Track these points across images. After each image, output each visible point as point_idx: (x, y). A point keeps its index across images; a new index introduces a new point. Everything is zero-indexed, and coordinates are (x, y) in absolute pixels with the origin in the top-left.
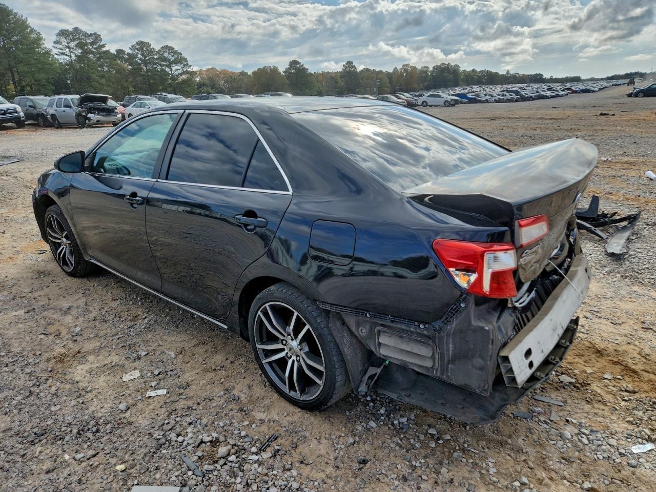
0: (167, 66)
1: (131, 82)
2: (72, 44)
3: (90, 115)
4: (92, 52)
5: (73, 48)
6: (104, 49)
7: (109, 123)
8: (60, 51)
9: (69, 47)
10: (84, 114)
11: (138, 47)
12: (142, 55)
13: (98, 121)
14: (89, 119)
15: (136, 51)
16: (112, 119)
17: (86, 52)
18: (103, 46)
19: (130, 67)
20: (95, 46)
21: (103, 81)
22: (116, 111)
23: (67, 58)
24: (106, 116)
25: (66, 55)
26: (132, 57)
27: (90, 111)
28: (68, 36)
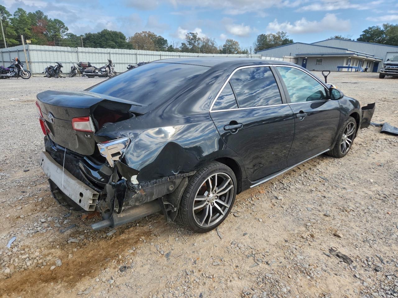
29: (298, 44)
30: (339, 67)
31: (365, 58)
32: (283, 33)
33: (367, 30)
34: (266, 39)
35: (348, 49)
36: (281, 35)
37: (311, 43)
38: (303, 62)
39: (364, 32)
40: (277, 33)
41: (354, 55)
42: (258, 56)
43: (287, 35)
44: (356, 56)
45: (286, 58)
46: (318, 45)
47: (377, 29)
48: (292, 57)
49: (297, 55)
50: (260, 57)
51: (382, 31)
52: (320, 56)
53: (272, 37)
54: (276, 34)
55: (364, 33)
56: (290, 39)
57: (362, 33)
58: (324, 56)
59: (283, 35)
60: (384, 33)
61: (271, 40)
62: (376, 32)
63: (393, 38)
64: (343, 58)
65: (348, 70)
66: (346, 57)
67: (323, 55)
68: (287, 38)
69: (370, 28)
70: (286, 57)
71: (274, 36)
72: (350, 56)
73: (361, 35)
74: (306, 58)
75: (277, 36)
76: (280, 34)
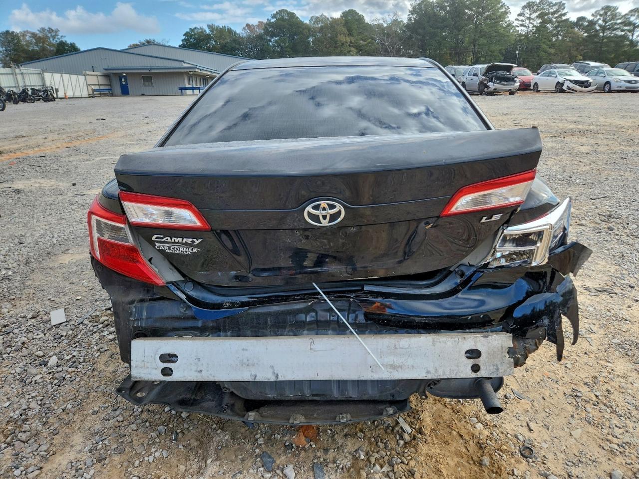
0: (630, 31)
1: (582, 50)
2: (534, 15)
3: (490, 84)
4: (550, 21)
5: (533, 19)
6: (564, 18)
7: (505, 91)
8: (521, 23)
9: (529, 19)
10: (485, 82)
11: (602, 12)
12: (604, 21)
13: (495, 89)
14: (488, 87)
15: (598, 17)
16: (509, 87)
17: (544, 22)
18: (565, 14)
19: (586, 34)
20: (556, 15)
21: (552, 51)
22: (516, 79)
23: (525, 29)
24: (504, 85)
25: (525, 26)
26: (592, 23)
27: (491, 80)
28: (533, 7)
29: (101, 50)
30: (182, 89)
31: (210, 73)
32: (51, 30)
33: (187, 32)
34: (19, 41)
35: (185, 61)
36: (49, 35)
37: (122, 49)
38: (121, 82)
39: (185, 35)
40: (39, 29)
41: (197, 70)
42: (34, 72)
43: (60, 34)
44: (199, 71)
45: (88, 75)
46: (133, 52)
47: (202, 32)
48: (99, 73)
49: (106, 70)
50: (40, 74)
51: (209, 35)
52: (148, 71)
53: (30, 37)
54: (38, 32)
55: (186, 38)
56: (69, 42)
57: (184, 37)
58: (153, 71)
59: (53, 34)
60: (212, 38)
61: (29, 43)
62: (201, 36)
63: (225, 46)
64: (182, 74)
65: (193, 92)
66: (185, 73)
67: (151, 69)
68: (64, 40)
69: (192, 30)
70: (88, 73)
71: (34, 35)
72: (191, 72)
73: (182, 40)
74: (125, 74)
75: (41, 35)
76: (46, 31)
